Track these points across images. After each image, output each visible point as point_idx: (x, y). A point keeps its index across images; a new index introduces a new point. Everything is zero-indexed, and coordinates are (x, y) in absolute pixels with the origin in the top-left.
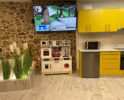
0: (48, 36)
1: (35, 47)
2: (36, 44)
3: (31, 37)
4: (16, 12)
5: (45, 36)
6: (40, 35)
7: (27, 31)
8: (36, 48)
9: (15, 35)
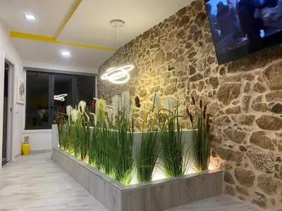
0: (261, 70)
1: (221, 112)
2: (226, 103)
3: (214, 82)
4: (189, 27)
5: (252, 72)
6: (238, 73)
7: (207, 68)
8: (224, 115)
9: (186, 82)
